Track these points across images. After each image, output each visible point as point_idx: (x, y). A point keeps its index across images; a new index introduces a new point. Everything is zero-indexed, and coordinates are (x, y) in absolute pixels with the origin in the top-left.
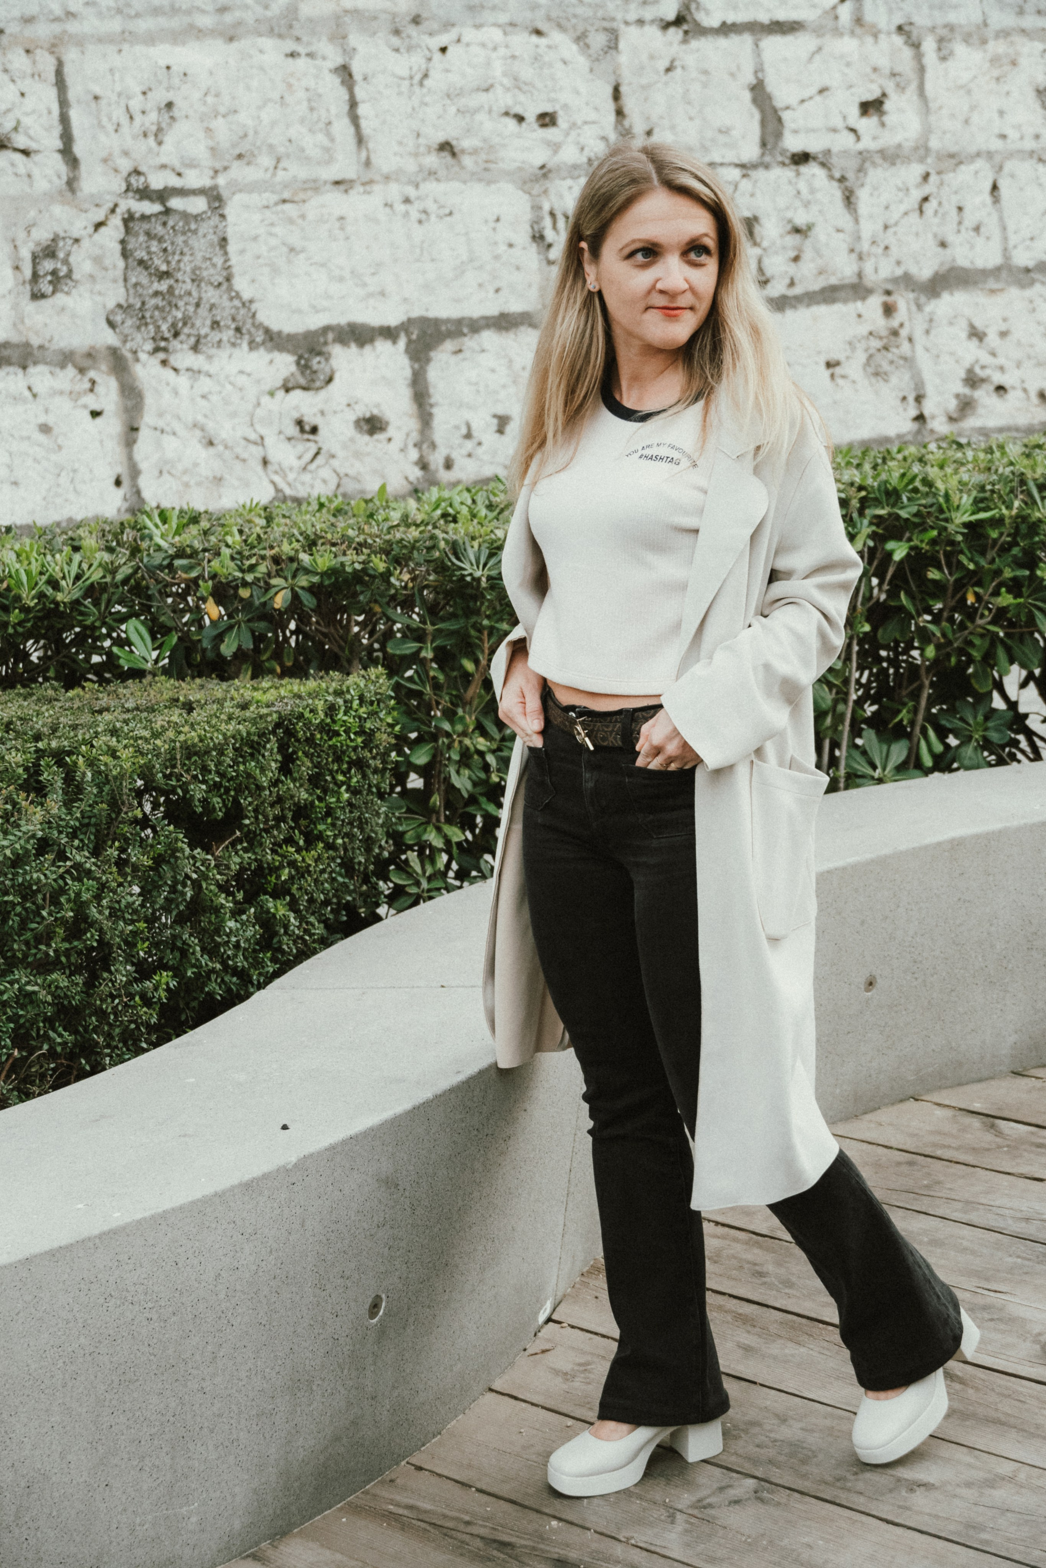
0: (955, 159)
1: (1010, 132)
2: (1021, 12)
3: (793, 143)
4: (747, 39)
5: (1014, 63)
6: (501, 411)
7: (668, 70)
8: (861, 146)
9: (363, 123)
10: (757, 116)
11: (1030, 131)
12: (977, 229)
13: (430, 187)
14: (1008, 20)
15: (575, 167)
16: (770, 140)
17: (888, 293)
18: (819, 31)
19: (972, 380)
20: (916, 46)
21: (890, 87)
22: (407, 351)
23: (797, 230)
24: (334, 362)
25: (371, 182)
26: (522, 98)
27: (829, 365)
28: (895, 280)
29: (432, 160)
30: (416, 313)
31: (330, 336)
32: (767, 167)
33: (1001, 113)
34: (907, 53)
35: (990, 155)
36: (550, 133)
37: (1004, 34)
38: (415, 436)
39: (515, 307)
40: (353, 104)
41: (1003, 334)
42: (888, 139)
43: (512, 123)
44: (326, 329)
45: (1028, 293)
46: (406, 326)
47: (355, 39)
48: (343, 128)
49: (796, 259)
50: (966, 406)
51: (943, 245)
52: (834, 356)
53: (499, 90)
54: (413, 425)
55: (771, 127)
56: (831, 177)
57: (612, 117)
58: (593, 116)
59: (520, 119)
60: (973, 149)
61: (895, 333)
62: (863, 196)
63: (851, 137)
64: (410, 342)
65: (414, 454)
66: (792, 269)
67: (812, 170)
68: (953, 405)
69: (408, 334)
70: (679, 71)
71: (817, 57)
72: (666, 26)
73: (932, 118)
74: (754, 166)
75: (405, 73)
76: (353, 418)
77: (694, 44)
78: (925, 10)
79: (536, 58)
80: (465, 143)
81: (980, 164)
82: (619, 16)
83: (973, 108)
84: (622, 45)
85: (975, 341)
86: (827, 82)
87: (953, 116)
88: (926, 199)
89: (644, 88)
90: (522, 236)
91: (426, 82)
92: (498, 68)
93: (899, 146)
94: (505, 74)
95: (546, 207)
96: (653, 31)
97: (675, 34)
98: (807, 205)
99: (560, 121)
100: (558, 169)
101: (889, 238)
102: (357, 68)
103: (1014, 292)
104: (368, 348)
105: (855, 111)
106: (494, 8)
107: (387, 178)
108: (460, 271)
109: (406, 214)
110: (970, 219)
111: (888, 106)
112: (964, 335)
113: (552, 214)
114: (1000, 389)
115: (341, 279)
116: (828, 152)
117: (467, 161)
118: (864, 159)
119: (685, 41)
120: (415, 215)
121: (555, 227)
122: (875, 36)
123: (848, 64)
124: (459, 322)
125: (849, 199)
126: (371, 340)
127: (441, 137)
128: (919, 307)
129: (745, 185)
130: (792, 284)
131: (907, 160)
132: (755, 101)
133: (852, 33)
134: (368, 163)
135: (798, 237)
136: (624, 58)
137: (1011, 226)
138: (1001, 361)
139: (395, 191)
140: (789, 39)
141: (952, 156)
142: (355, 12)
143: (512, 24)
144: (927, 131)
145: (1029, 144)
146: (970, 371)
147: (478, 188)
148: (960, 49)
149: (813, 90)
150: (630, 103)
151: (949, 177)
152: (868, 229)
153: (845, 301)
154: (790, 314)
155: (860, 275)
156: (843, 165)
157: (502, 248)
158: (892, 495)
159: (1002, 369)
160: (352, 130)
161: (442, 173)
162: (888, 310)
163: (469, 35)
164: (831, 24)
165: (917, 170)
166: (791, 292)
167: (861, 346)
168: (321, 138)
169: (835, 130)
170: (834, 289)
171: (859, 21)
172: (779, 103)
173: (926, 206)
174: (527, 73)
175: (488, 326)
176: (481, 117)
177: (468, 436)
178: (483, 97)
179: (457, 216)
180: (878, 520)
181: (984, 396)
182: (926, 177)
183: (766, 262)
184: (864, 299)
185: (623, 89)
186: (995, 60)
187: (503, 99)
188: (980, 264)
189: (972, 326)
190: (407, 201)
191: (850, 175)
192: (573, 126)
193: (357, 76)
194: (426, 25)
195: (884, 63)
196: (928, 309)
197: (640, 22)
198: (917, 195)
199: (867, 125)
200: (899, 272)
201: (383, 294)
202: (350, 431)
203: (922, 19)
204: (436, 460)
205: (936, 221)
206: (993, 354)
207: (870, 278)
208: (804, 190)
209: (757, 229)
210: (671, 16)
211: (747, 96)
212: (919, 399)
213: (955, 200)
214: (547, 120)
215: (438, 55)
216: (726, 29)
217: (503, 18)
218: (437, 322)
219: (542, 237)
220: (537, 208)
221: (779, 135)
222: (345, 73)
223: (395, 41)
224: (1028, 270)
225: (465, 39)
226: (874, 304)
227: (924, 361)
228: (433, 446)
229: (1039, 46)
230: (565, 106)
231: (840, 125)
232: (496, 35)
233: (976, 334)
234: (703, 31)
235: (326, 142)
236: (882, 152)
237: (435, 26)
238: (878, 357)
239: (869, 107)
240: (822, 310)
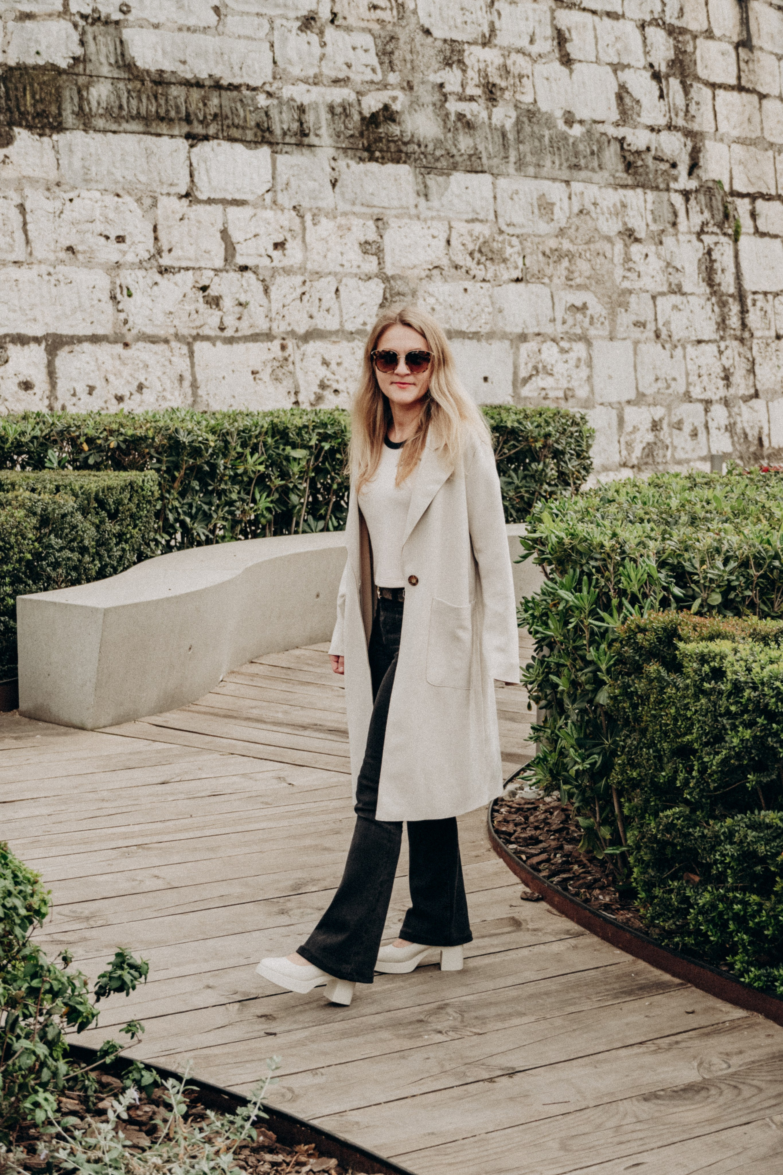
0: (318, 275)
1: (345, 263)
2: (354, 204)
3: (240, 260)
4: (220, 207)
5: (349, 229)
6: (91, 384)
7: (181, 219)
8: (273, 264)
9: (30, 234)
10: (224, 246)
11: (355, 264)
12: (328, 310)
13: (60, 268)
14: (348, 208)
15: (133, 264)
16: (230, 259)
17: (284, 339)
18: (255, 206)
19: (323, 386)
20: (302, 217)
21: (288, 236)
22: (46, 350)
23: (241, 304)
24: (9, 353)
25: (32, 263)
26: (108, 227)
27: (253, 373)
28: (288, 333)
29: (63, 255)
30: (51, 331)
31: (8, 339)
32: (227, 271)
33: (342, 254)
34: (298, 220)
35: (336, 274)
36: (122, 246)
37: (345, 214)
38: (48, 393)
39: (100, 332)
40: (25, 224)
41: (339, 364)
42: (286, 262)
43: (103, 239)
44: (6, 336)
45: (351, 344)
46: (46, 337)
47: (28, 191)
48: (19, 235)
49: (239, 319)
50: (319, 398)
51: (311, 317)
52: (255, 369)
53: (98, 223)
54: (46, 387)
55: (229, 252)
56: (258, 279)
57: (152, 240)
58: (143, 239)
59: (107, 238)
60: (327, 271)
61: (286, 359)
62: (273, 289)
63: (269, 259)
64: (47, 345)
65: (46, 402)
66: (237, 323)
67: (248, 274)
68: (313, 398)
69: (46, 340)
70: (186, 221)
71: (254, 219)
72: (181, 197)
73: (308, 254)
74: (221, 271)
75: (52, 211)
76: (17, 381)
77: (194, 207)
78: (307, 199)
79: (117, 208)
80: (79, 248)
81: (330, 278)
82: (158, 190)
83: (328, 250)
84: (159, 205)
85: (325, 367)
86: (257, 231)
87: (319, 253)
88: (304, 294)
89: (169, 227)
90: (106, 297)
91: (62, 216)
92: (97, 213)
93: (292, 266)
94: (101, 215)
95: (118, 283)
96: (174, 199)
97: (185, 202)
98: (246, 292)
99: (127, 240)
100: (125, 264)
101: (285, 311)
102: (28, 206)
103: (345, 344)
104: (26, 347)
105: (271, 247)
106: (97, 181)
107: (40, 262)
108: (74, 311)
109: (49, 281)
110: (325, 305)
111: (287, 246)
112: (320, 363)
113: (121, 286)
114: (336, 391)
115: (15, 311)
116: (257, 266)
117: (80, 257)
118: (274, 271)
119: (190, 206)
120: (53, 282)
121: (121, 293)
122: (282, 210)
123: (269, 223)
124: (72, 337)
125: (266, 290)
126: (28, 343)
127: (68, 244)
128: (298, 347)
129: (216, 279)
130: (237, 331)
131: (295, 273)
132: (222, 238)
133: (271, 208)
134: (31, 254)
135: (240, 308)
136: (160, 211)
137: (344, 311)
138: (337, 377)
139: (44, 269)
140: (240, 209)
141: (317, 273)
142: (29, 178)
143: (106, 190)
144: (306, 259)
145: (355, 270)
146: (322, 381)
147: (85, 270)
148: (324, 220)
149: (250, 235)
150: (161, 234)
151: (315, 284)
152: (276, 306)
153: (262, 341)
154: (235, 346)
155: (270, 329)
156: (265, 274)
157: (95, 302)
158: (324, 425)
159: (337, 381)
160: (23, 237)
161: (67, 261)
162: (283, 348)
163: (84, 194)
164: (261, 203)
165: (300, 279)
166: (236, 335)
167: (269, 365)
168: (8, 239)
169: (261, 256)
170: (257, 335)
171: (275, 202)
172: (234, 240)
173: (304, 297)
174: (111, 215)
175: (86, 341)
176: (89, 235)
177: (74, 395)
178: (90, 225)
179: (74, 284)
180: (319, 434)
181: (328, 394)
182: (304, 282)
183: (225, 319)
184: (272, 341)
185: (159, 227)
186: (340, 227)
187: (99, 227)
188: (328, 328)
189: (324, 359)
190: (49, 274)
191: (267, 279)
192: (133, 243)
193: (28, 210)
194: (64, 187)
195: (286, 224)
196: (302, 349)
197: (168, 194)
198: (299, 291)
199: (276, 254)
200: (289, 329)
201: (35, 320)
202: (16, 388)
203: (306, 204)
204: (58, 406)
205: (308, 305)
206: (334, 374)
207: (275, 331)
208: (245, 285)
209: (221, 302)
210: (184, 192)
211: (219, 235)
212: (296, 393)
213: (318, 295)
214: (120, 239)
215: (68, 203)
216: (210, 201)
217: (101, 187)
218: (61, 336)
219: (115, 298)
220: (113, 283)
221: (233, 256)
222: (22, 208)
223: (47, 194)
224: (352, 333)
225: (82, 195)
226: (276, 344)
227: (299, 374)
228: (56, 398)
229: (361, 221)
230: (130, 233)
231: (263, 253)
232: (98, 194)
233: (326, 363)
234: (199, 202)
235: (12, 242)
236: (283, 268)
237: (67, 188)
238: (277, 371)
239: (279, 246)
240: (250, 345)
